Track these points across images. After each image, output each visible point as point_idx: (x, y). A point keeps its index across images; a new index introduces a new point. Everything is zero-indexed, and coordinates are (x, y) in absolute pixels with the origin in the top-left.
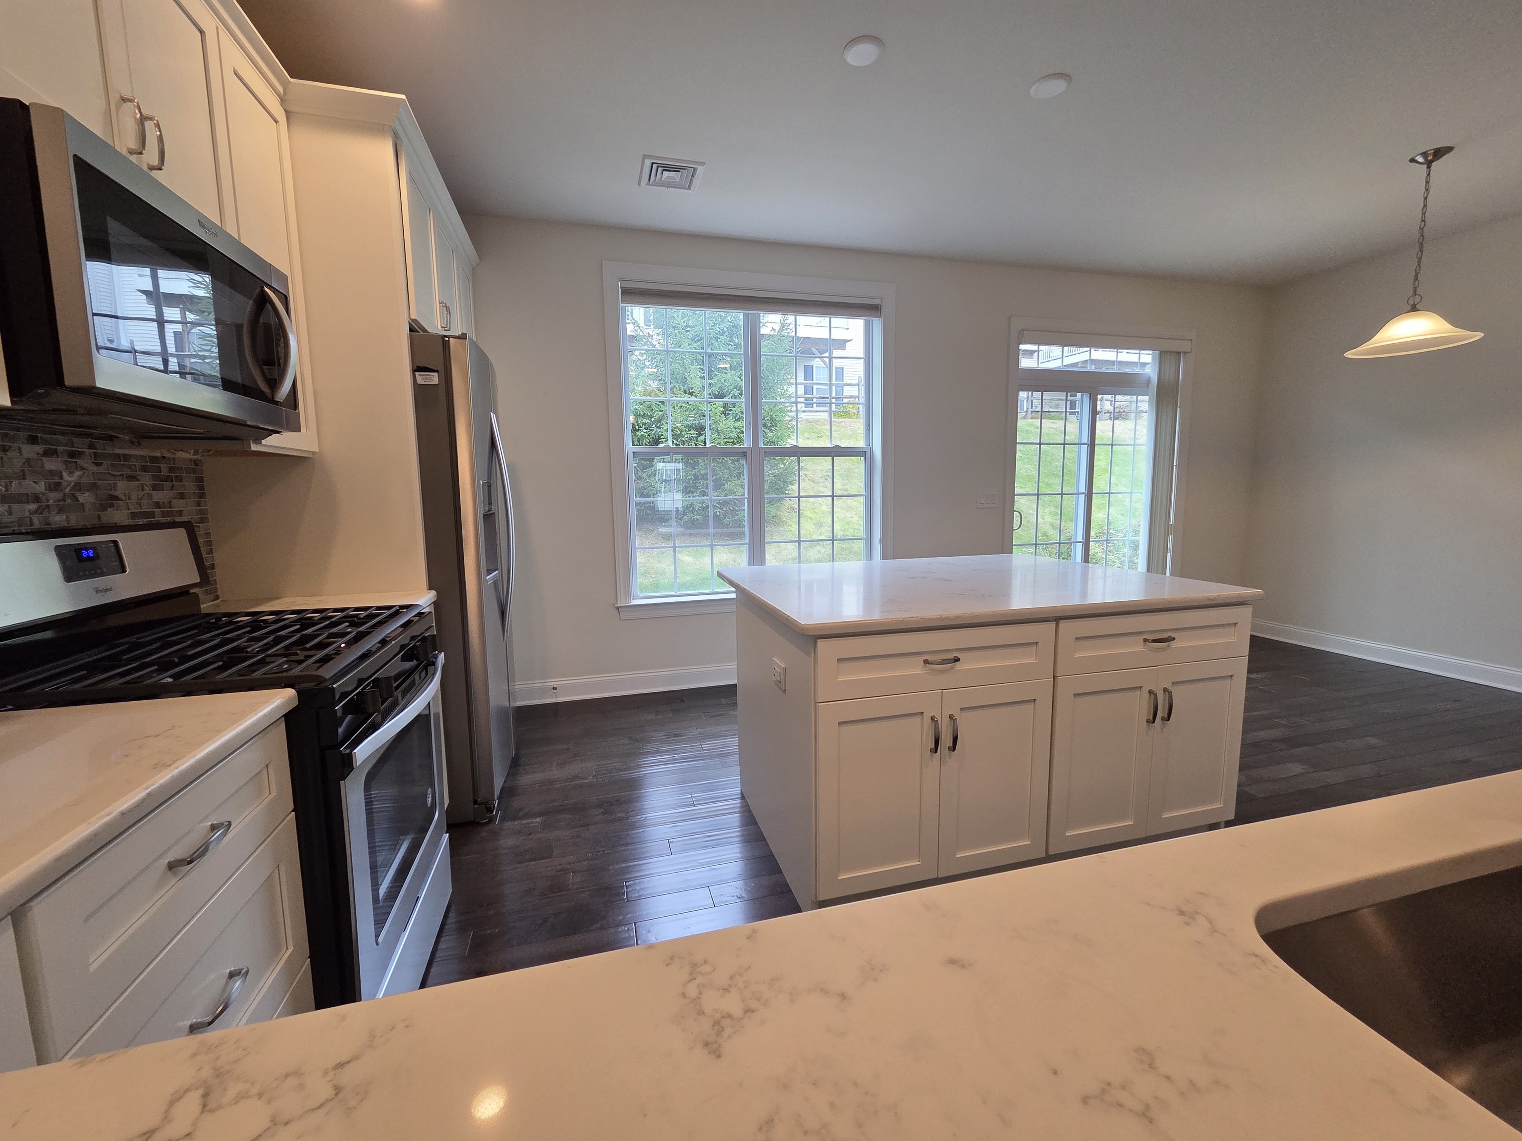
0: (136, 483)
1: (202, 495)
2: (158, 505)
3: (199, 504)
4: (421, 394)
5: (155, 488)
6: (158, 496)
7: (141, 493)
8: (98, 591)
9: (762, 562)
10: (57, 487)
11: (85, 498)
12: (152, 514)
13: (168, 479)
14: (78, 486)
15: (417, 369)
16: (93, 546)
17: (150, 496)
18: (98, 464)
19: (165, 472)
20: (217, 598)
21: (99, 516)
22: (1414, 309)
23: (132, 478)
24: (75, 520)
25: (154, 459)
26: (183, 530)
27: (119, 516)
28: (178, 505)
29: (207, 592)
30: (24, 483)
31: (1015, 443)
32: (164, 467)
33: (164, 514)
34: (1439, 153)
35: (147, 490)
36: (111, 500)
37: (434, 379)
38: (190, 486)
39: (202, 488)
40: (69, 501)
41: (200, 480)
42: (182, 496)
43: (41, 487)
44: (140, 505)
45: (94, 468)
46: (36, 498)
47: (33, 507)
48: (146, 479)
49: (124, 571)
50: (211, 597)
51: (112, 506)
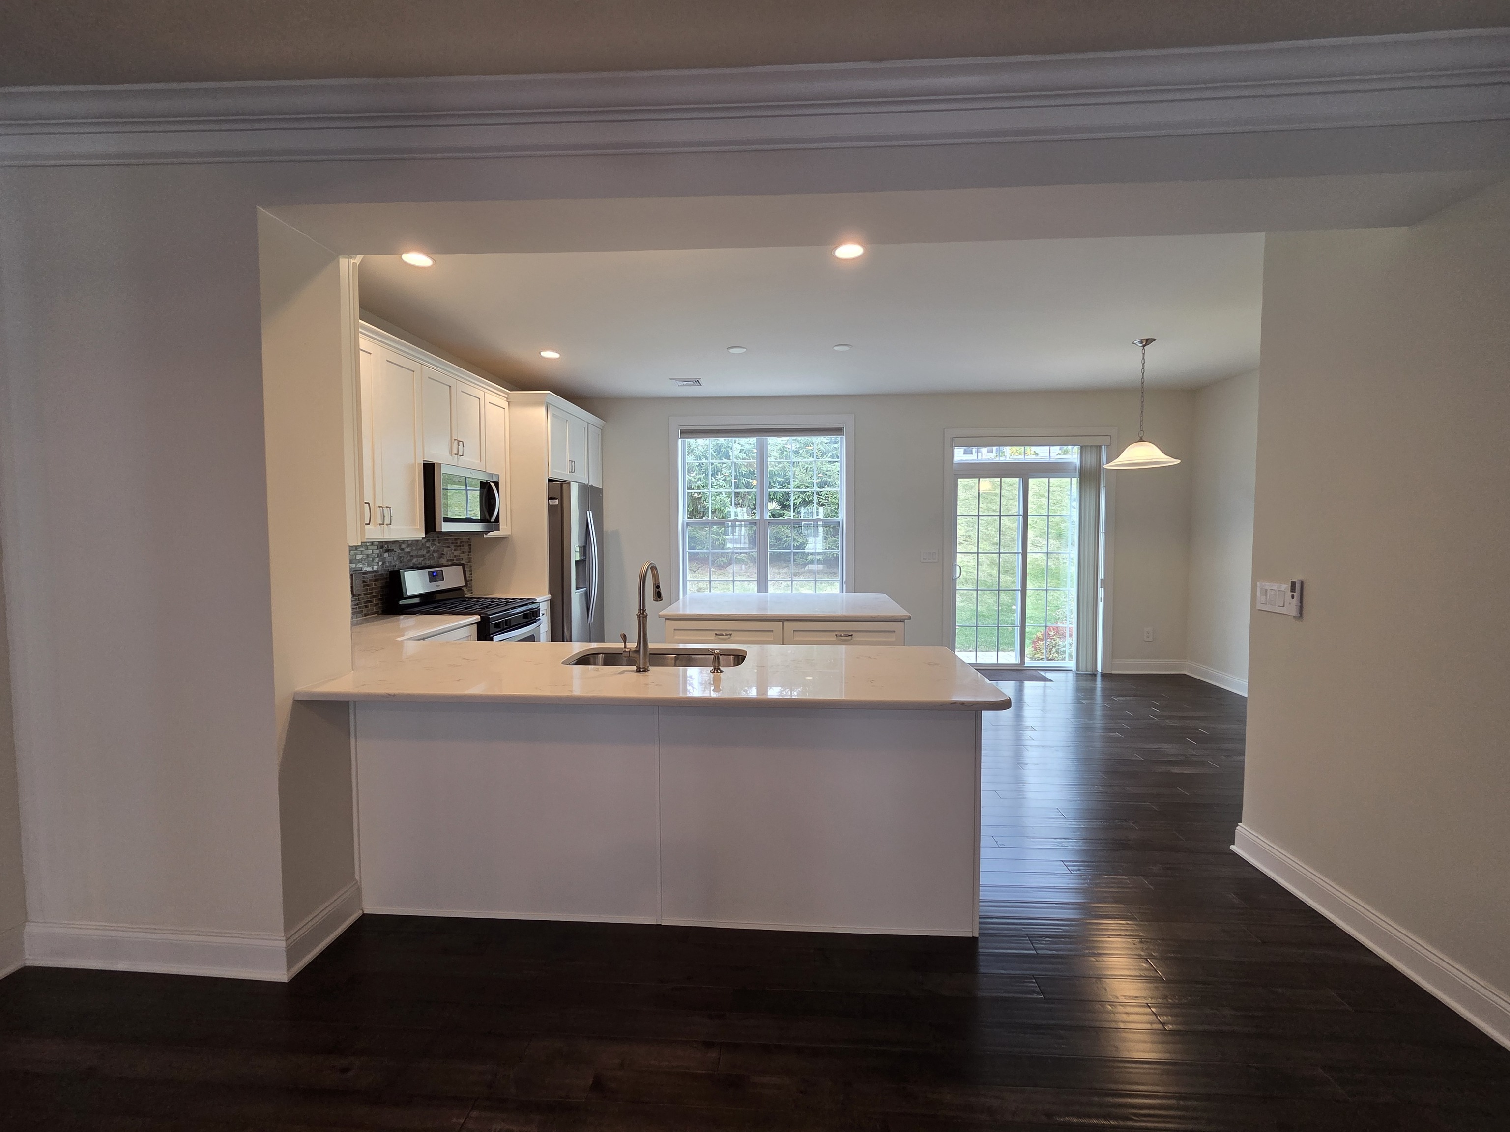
0: (449, 549)
1: (470, 552)
2: (455, 556)
3: (469, 555)
4: (551, 508)
5: (455, 550)
6: (456, 553)
7: (451, 552)
8: (437, 586)
9: (766, 590)
10: (429, 552)
11: (435, 555)
12: (453, 560)
13: (460, 546)
14: (434, 551)
15: (550, 498)
16: (437, 572)
17: (453, 553)
18: (439, 543)
19: (458, 544)
20: (472, 593)
21: (438, 561)
22: (1141, 440)
23: (449, 547)
24: (432, 562)
25: (456, 539)
26: (461, 566)
27: (444, 561)
28: (462, 556)
29: (468, 591)
30: (421, 551)
31: (956, 516)
32: (458, 542)
33: (457, 560)
34: (1148, 341)
35: (453, 551)
36: (442, 555)
37: (556, 502)
38: (466, 548)
39: (470, 549)
40: (431, 556)
41: (470, 545)
42: (463, 552)
43: (425, 552)
44: (450, 556)
45: (438, 545)
46: (423, 556)
47: (422, 558)
48: (453, 547)
49: (443, 580)
50: (470, 592)
51: (442, 557)
